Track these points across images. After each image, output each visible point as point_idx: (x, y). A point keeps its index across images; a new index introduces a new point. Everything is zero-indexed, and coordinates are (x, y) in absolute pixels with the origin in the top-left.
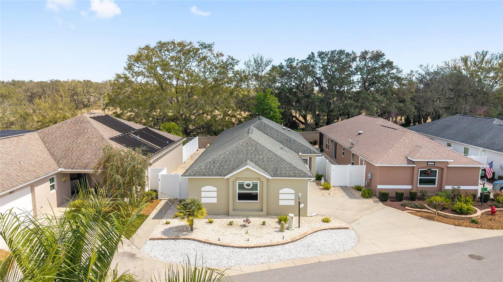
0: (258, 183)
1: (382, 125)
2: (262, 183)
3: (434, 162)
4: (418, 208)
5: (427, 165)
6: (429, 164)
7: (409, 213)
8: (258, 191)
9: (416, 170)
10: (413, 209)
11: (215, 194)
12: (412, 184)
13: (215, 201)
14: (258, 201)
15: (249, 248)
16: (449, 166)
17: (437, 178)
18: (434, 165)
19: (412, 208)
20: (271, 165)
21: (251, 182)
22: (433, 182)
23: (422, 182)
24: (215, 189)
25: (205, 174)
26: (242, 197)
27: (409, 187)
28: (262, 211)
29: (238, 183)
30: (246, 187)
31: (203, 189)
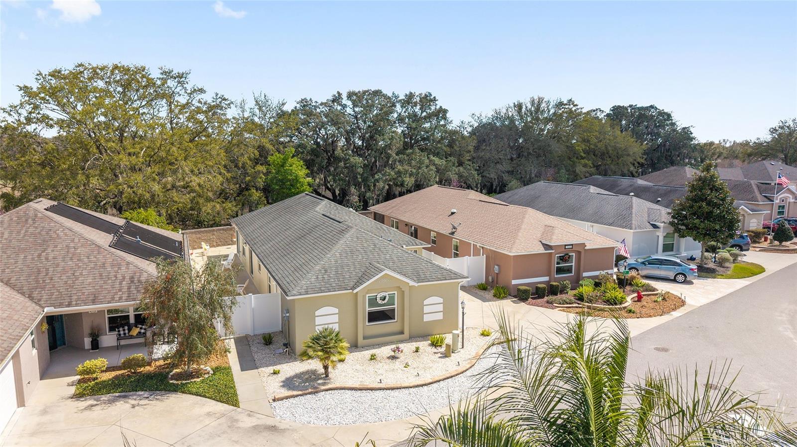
0: (395, 294)
1: (480, 201)
2: (402, 294)
3: (572, 245)
4: (567, 304)
5: (565, 249)
6: (567, 247)
7: (561, 310)
8: (396, 306)
9: (553, 255)
10: (562, 305)
11: (336, 318)
12: (549, 275)
13: (337, 327)
14: (396, 320)
15: (425, 385)
16: (586, 248)
17: (573, 264)
18: (572, 248)
19: (560, 304)
20: (407, 266)
21: (387, 294)
22: (569, 269)
23: (558, 271)
24: (336, 310)
25: (322, 289)
26: (374, 317)
27: (546, 279)
28: (402, 333)
29: (368, 297)
30: (380, 302)
31: (317, 313)
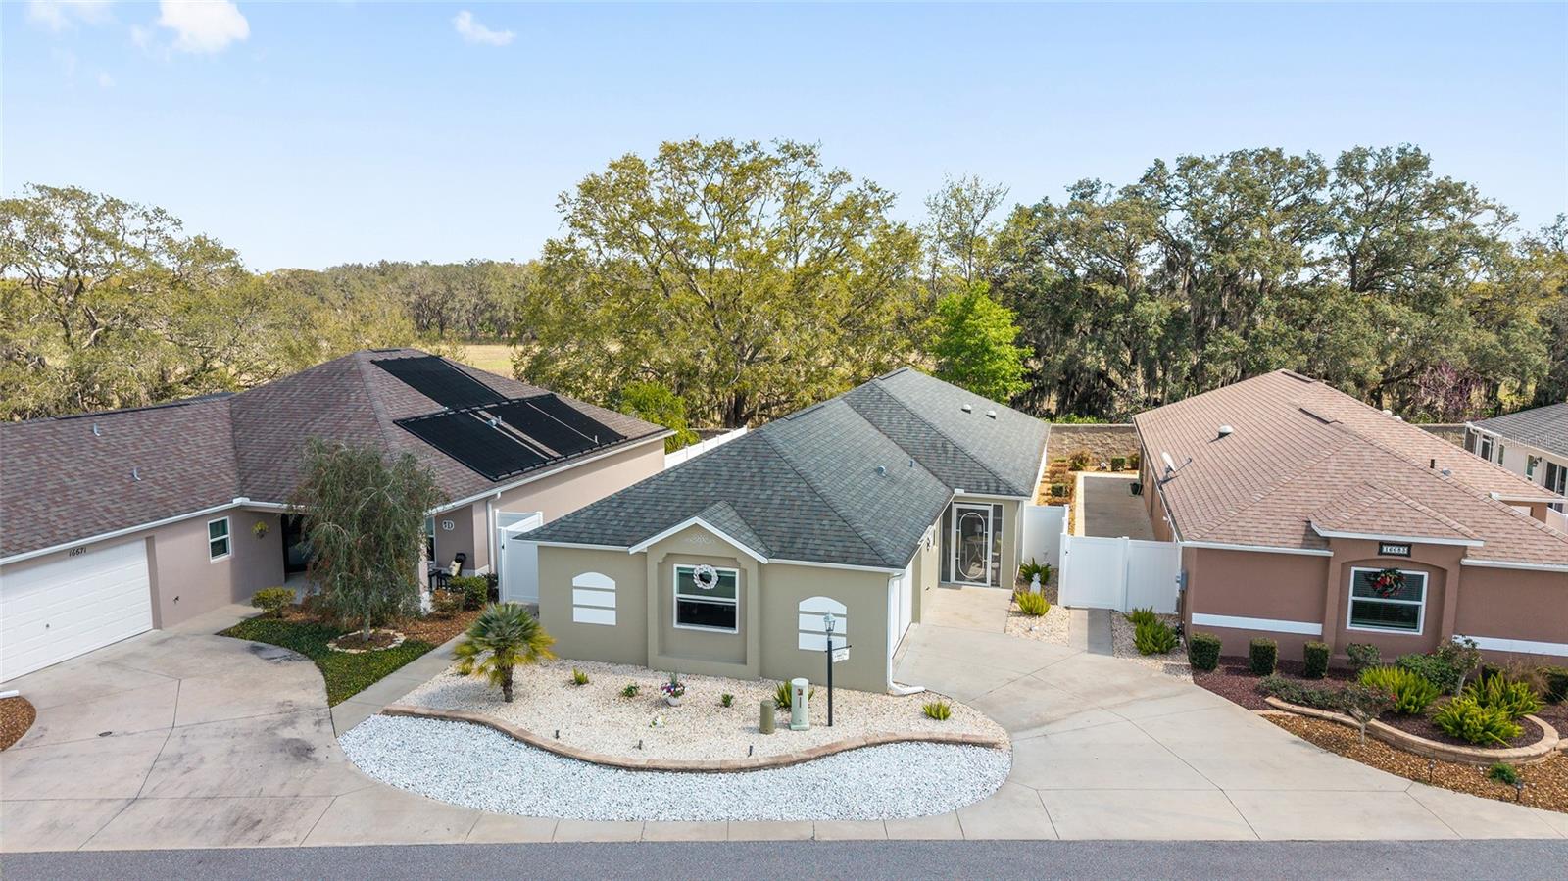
0: (734, 573)
1: (1301, 409)
2: (747, 575)
3: (1409, 545)
4: (1310, 705)
5: (1380, 552)
6: (1385, 549)
7: (1270, 718)
8: (737, 600)
9: (1335, 569)
10: (1290, 706)
11: (610, 599)
12: (1320, 619)
13: (609, 619)
14: (736, 632)
16: (1466, 561)
17: (1423, 603)
18: (1409, 555)
19: (1289, 701)
21: (714, 570)
22: (1409, 617)
23: (1362, 613)
24: (611, 584)
25: (582, 536)
26: (691, 613)
27: (1314, 629)
28: (744, 661)
29: (678, 569)
30: (700, 585)
31: (577, 581)
